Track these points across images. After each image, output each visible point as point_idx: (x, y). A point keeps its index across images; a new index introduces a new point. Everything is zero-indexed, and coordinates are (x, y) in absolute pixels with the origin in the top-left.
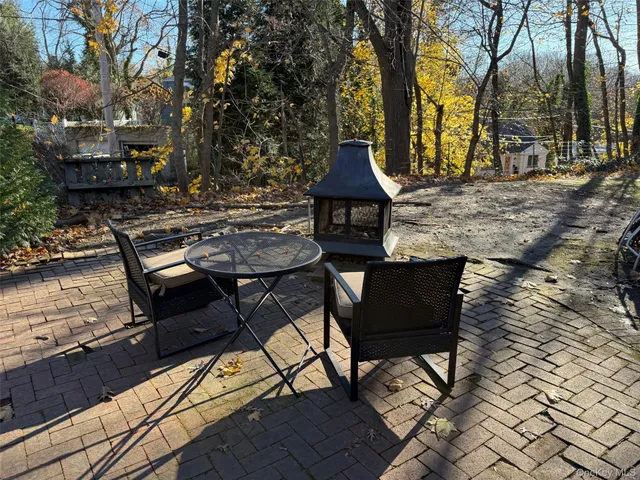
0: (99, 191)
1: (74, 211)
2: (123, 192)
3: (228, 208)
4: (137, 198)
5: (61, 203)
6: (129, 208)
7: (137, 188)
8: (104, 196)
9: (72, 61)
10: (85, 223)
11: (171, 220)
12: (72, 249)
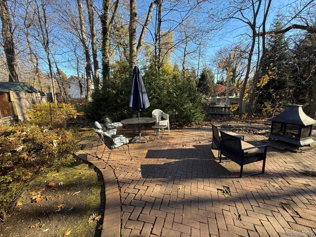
0: (216, 114)
1: (209, 118)
2: (222, 115)
3: (251, 122)
4: (225, 117)
5: (207, 116)
6: (222, 119)
7: (226, 115)
8: (217, 116)
9: (223, 81)
10: (210, 121)
11: (233, 124)
12: (206, 126)
